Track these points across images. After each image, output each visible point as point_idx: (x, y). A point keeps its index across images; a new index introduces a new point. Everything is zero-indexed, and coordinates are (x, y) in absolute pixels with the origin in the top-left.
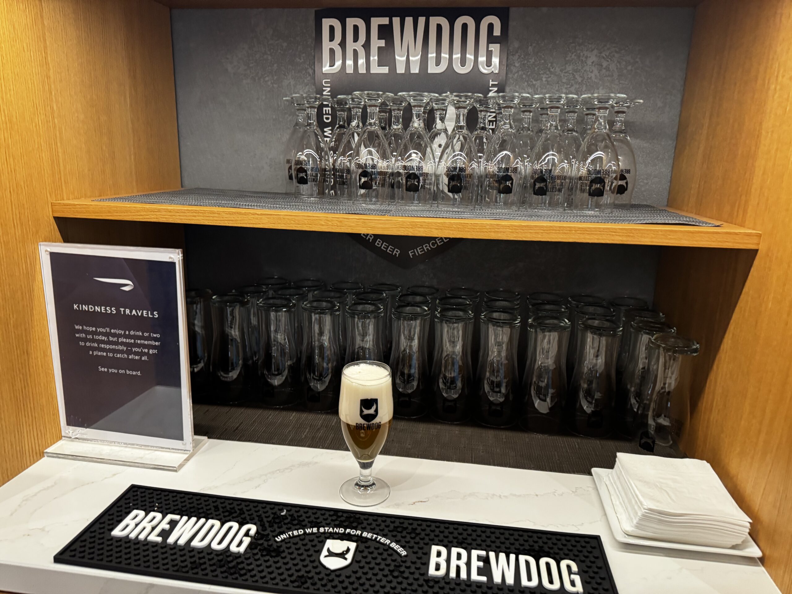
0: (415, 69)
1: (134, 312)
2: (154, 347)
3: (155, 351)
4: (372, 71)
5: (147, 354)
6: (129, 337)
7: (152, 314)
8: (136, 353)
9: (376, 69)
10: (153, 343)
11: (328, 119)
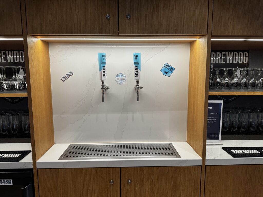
0: (231, 62)
1: (211, 113)
2: (215, 120)
3: (215, 121)
4: (222, 63)
5: (213, 122)
6: (210, 119)
7: (215, 113)
8: (211, 122)
9: (223, 62)
10: (215, 119)
11: (212, 72)
